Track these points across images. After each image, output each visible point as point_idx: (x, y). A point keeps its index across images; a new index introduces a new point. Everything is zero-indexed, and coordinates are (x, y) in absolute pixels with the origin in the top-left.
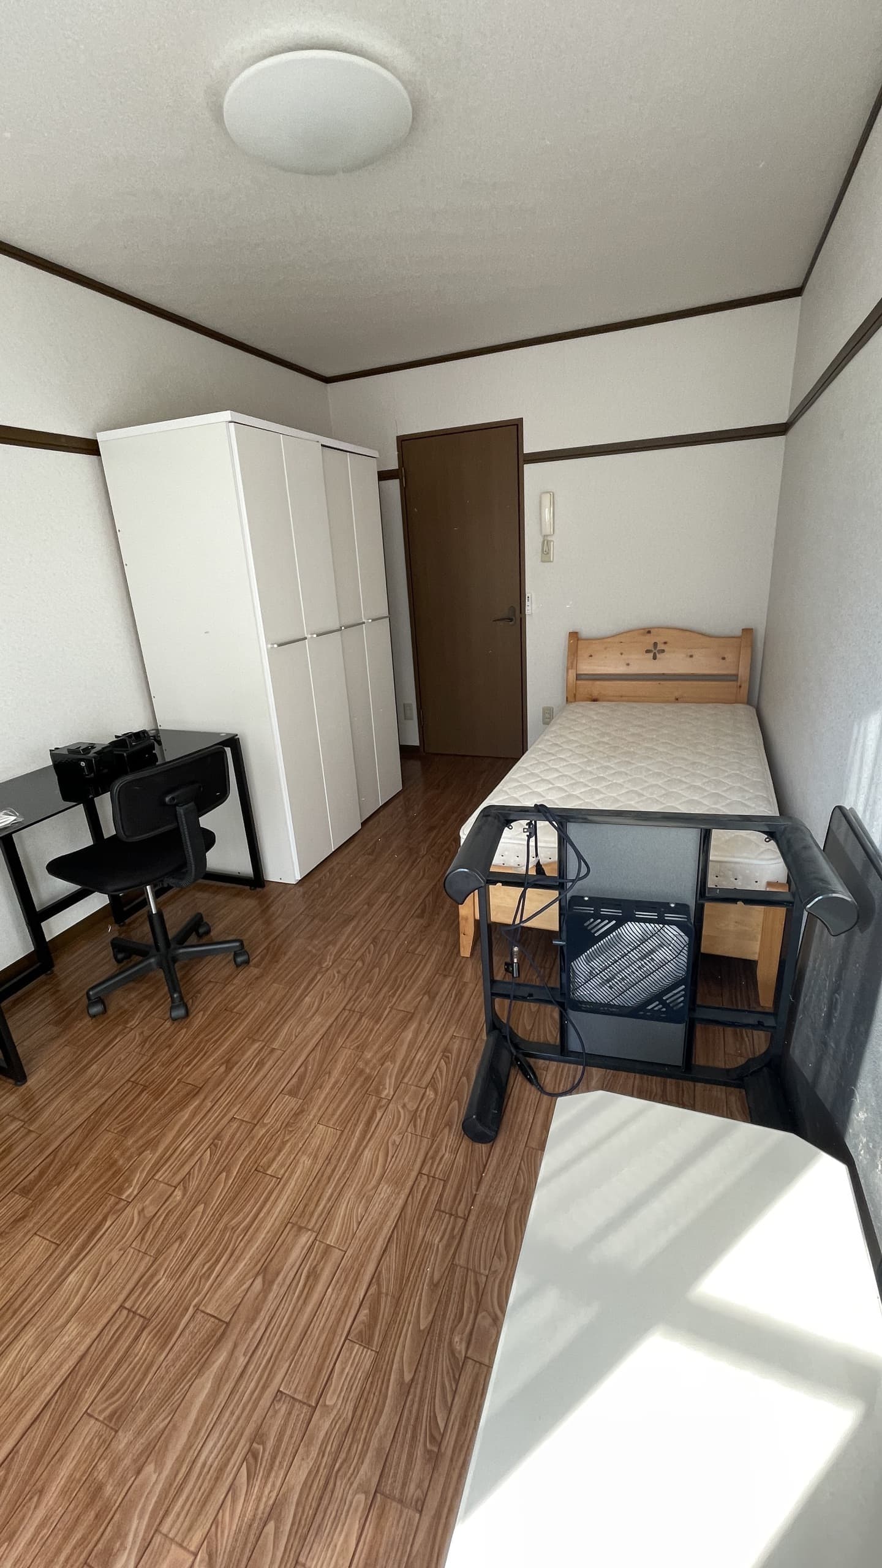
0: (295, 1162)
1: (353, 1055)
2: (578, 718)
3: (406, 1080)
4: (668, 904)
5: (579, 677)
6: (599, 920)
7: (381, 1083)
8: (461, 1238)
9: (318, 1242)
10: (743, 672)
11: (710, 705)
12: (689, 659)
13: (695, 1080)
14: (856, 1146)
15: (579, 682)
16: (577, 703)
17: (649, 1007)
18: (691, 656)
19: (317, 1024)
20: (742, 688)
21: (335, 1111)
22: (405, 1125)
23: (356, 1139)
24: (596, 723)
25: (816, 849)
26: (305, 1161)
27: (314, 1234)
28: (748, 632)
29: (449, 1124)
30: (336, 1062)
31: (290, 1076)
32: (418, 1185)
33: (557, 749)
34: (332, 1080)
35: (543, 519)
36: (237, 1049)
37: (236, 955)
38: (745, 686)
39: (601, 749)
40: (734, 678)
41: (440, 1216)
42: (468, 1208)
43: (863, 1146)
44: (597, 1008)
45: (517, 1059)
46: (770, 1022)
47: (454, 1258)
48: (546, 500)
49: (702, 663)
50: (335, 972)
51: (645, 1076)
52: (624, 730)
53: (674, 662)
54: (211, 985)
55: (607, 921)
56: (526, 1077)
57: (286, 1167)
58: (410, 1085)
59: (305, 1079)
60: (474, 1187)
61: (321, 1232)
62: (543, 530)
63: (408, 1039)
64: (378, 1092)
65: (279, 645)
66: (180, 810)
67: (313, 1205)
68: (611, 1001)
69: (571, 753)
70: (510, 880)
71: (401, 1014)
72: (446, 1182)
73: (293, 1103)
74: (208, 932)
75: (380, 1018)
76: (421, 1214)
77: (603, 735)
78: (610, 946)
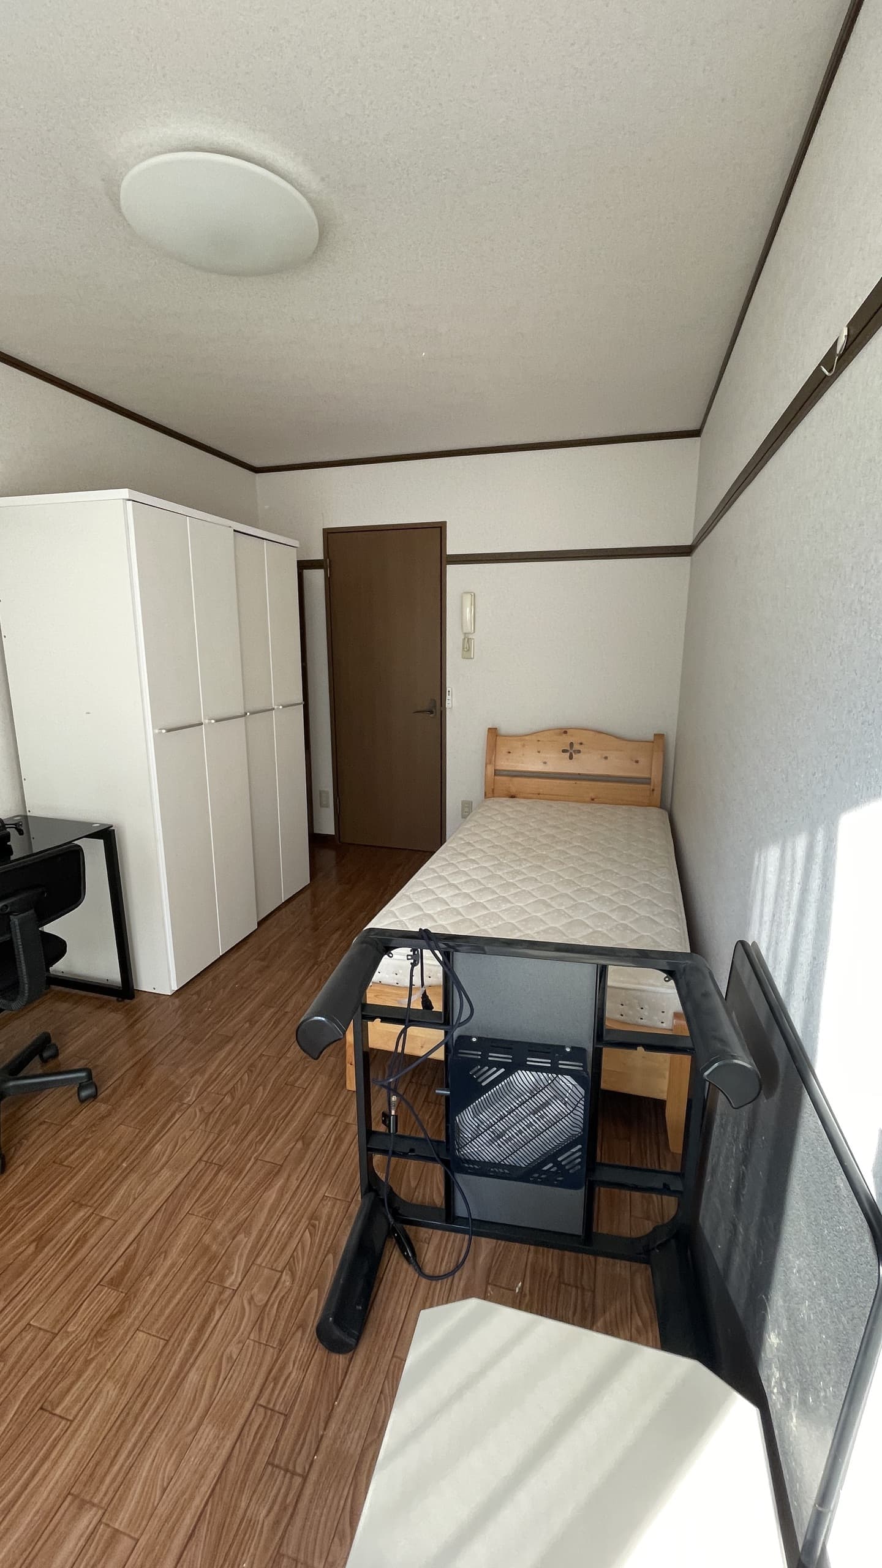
0: (97, 1393)
1: (199, 1226)
2: (495, 815)
3: (259, 1261)
4: (564, 1047)
5: (497, 773)
6: (487, 1068)
7: (228, 1267)
8: (294, 1509)
9: (102, 1526)
10: (656, 777)
11: (624, 807)
12: (604, 761)
13: (596, 1254)
14: (769, 1381)
15: (496, 777)
16: (495, 799)
17: (545, 1168)
18: (606, 758)
19: (165, 1181)
20: (655, 792)
21: (162, 1311)
22: (248, 1329)
23: (182, 1352)
24: (511, 821)
25: (717, 997)
26: (110, 1390)
27: (100, 1512)
28: (660, 737)
29: (302, 1326)
30: (177, 1235)
31: (115, 1258)
32: (251, 1425)
33: (469, 848)
34: (169, 1262)
35: (464, 618)
36: (57, 1218)
37: (81, 1087)
38: (658, 792)
39: (514, 851)
40: (648, 780)
41: (272, 1473)
42: (311, 1458)
43: (776, 1382)
44: (485, 1169)
45: (394, 1230)
46: (677, 1185)
47: (282, 1543)
48: (468, 600)
49: (614, 765)
50: (197, 1110)
51: (541, 1249)
52: (539, 830)
53: (588, 763)
54: (44, 1127)
55: (495, 1069)
56: (403, 1253)
57: (82, 1404)
58: (265, 1267)
59: (133, 1261)
60: (322, 1424)
61: (110, 1509)
62: (464, 628)
63: (271, 1201)
64: (222, 1278)
65: (169, 731)
66: (15, 920)
67: (107, 1463)
68: (502, 1161)
69: (482, 854)
70: (390, 1015)
71: (268, 1166)
72: (287, 1417)
73: (110, 1298)
74: (56, 1055)
75: (241, 1172)
76: (248, 1471)
77: (517, 834)
78: (498, 1097)
